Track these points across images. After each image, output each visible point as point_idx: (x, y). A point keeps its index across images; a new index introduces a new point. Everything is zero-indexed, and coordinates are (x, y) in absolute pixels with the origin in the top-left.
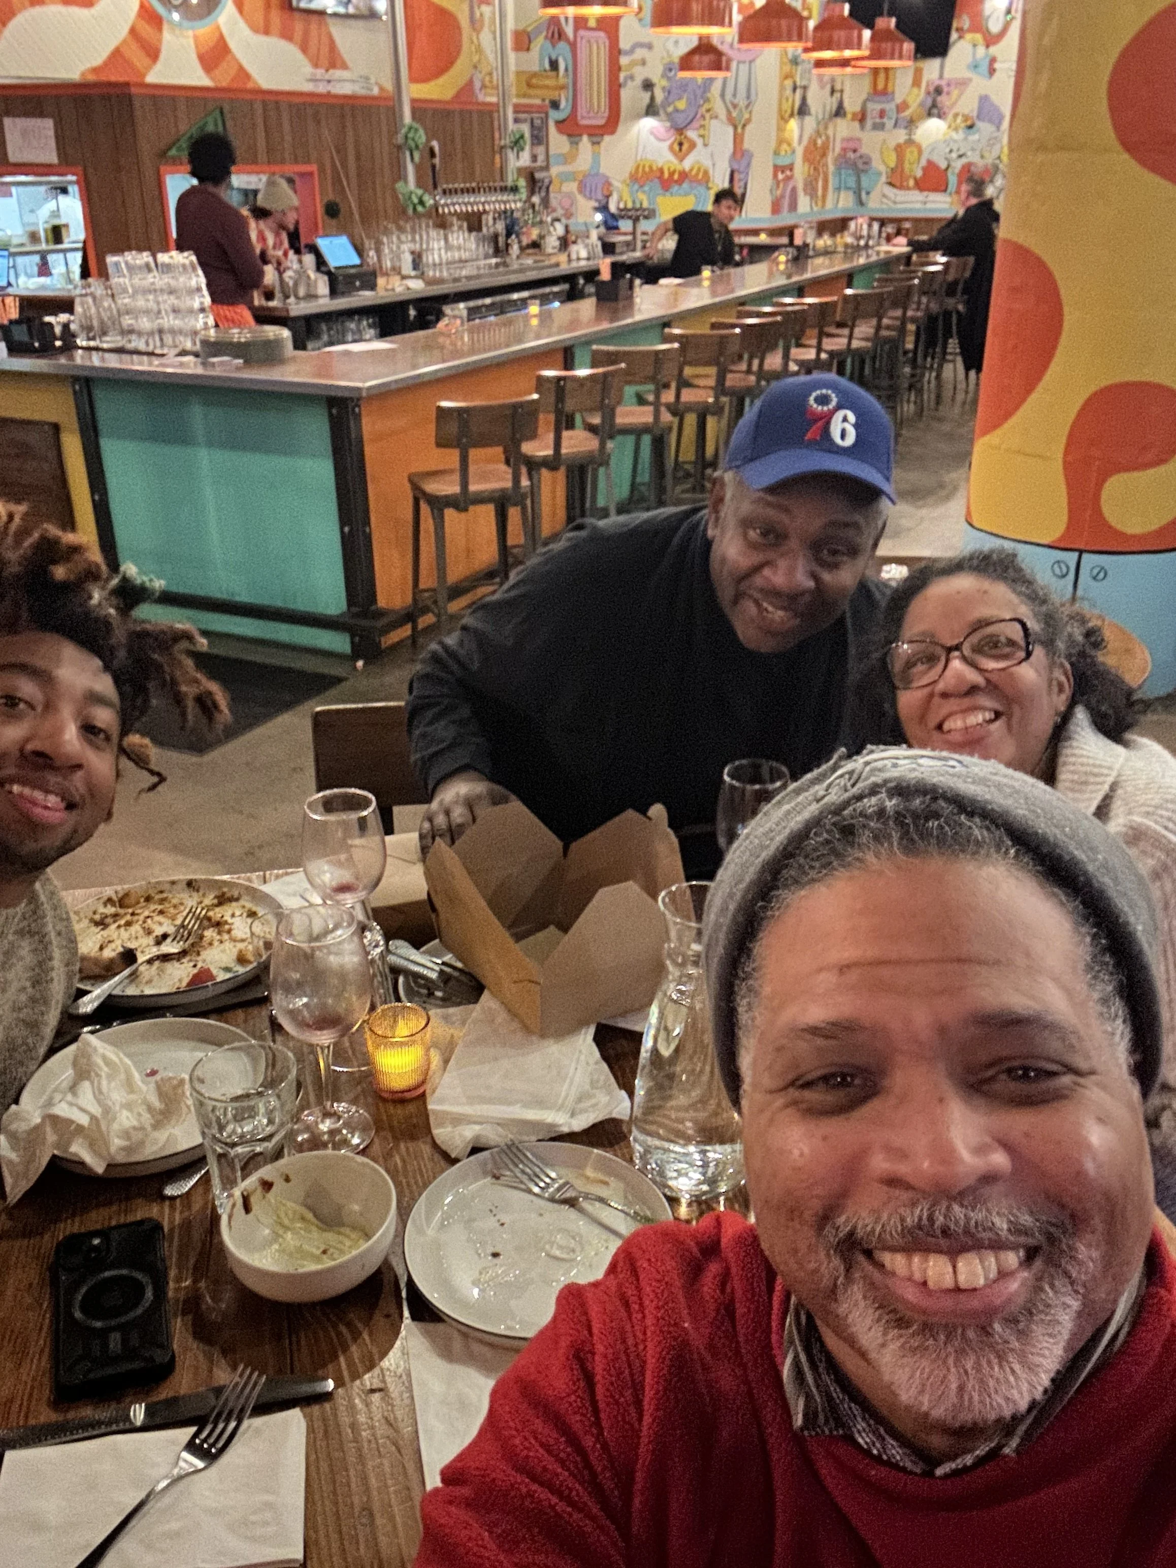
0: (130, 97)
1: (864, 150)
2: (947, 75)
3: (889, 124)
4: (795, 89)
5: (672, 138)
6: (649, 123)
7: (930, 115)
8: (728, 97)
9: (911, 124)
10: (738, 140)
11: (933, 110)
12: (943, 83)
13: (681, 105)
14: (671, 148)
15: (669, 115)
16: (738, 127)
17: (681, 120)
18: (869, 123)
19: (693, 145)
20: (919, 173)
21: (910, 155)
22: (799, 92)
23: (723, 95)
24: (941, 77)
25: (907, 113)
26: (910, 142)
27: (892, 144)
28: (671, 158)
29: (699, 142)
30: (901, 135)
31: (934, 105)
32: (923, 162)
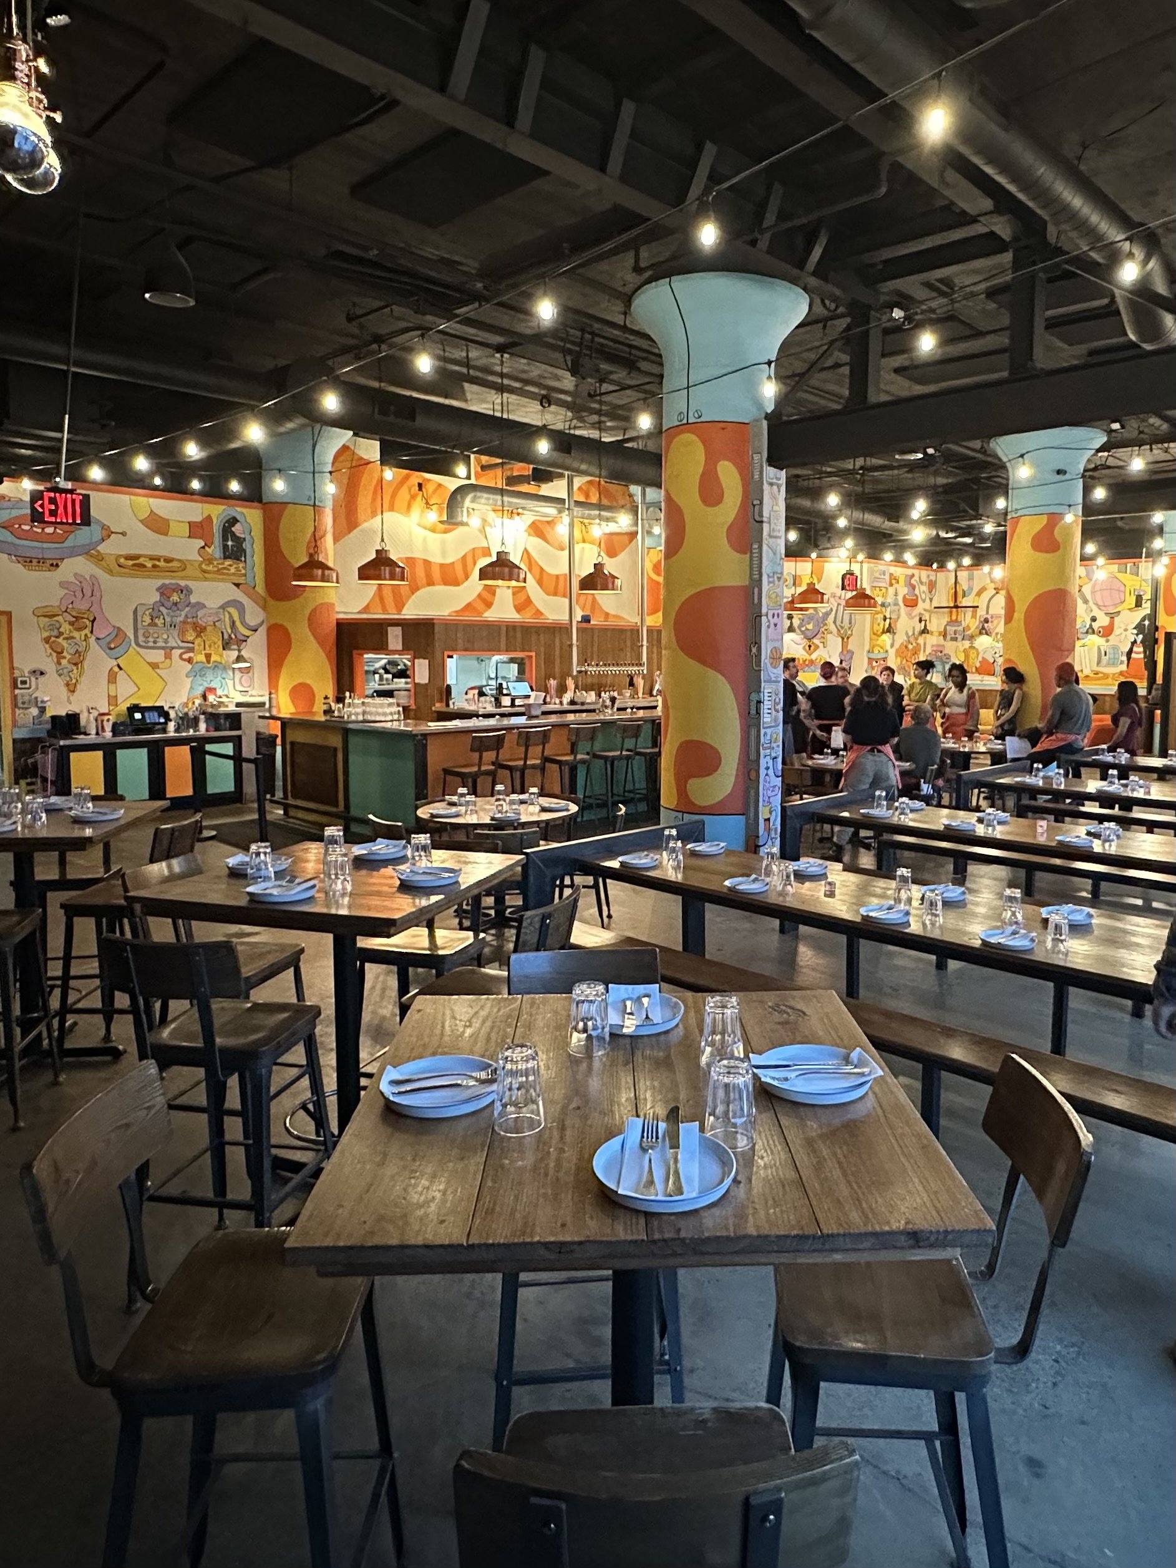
0: (433, 624)
1: (946, 652)
2: (990, 612)
3: (960, 638)
4: (885, 619)
5: (805, 642)
6: (791, 635)
7: (981, 633)
8: (838, 623)
9: (972, 638)
10: (844, 645)
11: (983, 631)
12: (989, 617)
13: (810, 627)
14: (804, 648)
15: (803, 633)
16: (845, 639)
17: (809, 634)
18: (948, 637)
19: (817, 647)
20: (978, 665)
21: (972, 654)
22: (888, 621)
23: (835, 622)
24: (987, 613)
25: (969, 632)
26: (972, 647)
27: (962, 649)
28: (804, 653)
29: (821, 645)
30: (967, 644)
31: (983, 628)
32: (980, 659)
